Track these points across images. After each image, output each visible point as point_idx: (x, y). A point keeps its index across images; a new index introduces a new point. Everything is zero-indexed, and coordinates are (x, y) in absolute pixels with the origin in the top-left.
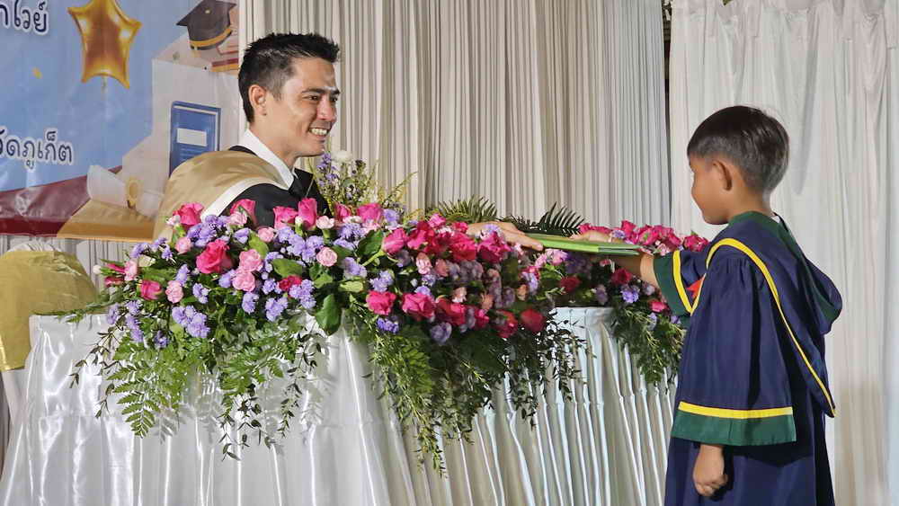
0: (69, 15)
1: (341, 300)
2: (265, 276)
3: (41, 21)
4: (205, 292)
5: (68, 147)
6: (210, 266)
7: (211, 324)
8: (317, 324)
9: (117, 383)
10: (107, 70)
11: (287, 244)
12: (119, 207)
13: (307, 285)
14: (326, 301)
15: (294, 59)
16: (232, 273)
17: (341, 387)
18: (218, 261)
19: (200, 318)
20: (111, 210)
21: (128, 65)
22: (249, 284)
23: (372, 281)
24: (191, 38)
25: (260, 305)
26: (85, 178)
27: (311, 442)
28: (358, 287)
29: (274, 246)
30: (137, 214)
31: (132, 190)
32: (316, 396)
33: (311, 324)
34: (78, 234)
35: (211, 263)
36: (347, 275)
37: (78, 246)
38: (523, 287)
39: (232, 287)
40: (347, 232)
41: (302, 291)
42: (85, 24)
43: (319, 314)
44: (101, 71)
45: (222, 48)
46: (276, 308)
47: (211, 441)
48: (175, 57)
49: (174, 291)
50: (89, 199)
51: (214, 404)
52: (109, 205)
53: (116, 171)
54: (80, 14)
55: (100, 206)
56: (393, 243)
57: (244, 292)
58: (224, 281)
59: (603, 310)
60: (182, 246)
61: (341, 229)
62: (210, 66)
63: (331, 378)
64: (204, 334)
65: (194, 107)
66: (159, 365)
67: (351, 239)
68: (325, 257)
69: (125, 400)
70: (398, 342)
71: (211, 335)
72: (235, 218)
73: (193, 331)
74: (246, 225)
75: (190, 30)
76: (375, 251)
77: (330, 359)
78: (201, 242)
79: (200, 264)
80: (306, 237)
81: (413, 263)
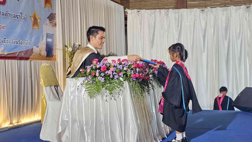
0: (29, 17)
1: (127, 76)
2: (114, 72)
3: (25, 18)
4: (104, 74)
5: (30, 43)
7: (105, 79)
8: (123, 80)
9: (87, 90)
10: (36, 27)
11: (116, 66)
12: (38, 54)
13: (122, 73)
14: (124, 76)
16: (107, 71)
17: (126, 89)
18: (105, 69)
19: (103, 79)
20: (37, 55)
21: (39, 26)
22: (111, 73)
23: (131, 72)
24: (49, 21)
25: (113, 76)
26: (32, 49)
27: (121, 99)
29: (114, 66)
30: (41, 55)
31: (40, 51)
32: (122, 91)
33: (121, 79)
34: (32, 59)
35: (104, 70)
36: (128, 71)
37: (32, 62)
39: (108, 73)
40: (126, 64)
42: (32, 18)
43: (124, 78)
45: (54, 22)
46: (116, 77)
48: (47, 24)
49: (97, 74)
50: (33, 52)
52: (36, 54)
53: (38, 47)
54: (32, 17)
55: (35, 54)
56: (134, 66)
57: (110, 75)
58: (106, 72)
59: (152, 75)
60: (98, 67)
61: (125, 64)
62: (52, 26)
63: (124, 88)
64: (104, 81)
65: (50, 34)
66: (94, 86)
67: (127, 65)
68: (125, 69)
69: (88, 92)
70: (135, 82)
71: (105, 81)
72: (106, 62)
73: (102, 81)
74: (108, 63)
75: (49, 19)
76: (131, 67)
77: (124, 85)
78: (100, 66)
79: (101, 70)
80: (120, 65)
81: (136, 69)
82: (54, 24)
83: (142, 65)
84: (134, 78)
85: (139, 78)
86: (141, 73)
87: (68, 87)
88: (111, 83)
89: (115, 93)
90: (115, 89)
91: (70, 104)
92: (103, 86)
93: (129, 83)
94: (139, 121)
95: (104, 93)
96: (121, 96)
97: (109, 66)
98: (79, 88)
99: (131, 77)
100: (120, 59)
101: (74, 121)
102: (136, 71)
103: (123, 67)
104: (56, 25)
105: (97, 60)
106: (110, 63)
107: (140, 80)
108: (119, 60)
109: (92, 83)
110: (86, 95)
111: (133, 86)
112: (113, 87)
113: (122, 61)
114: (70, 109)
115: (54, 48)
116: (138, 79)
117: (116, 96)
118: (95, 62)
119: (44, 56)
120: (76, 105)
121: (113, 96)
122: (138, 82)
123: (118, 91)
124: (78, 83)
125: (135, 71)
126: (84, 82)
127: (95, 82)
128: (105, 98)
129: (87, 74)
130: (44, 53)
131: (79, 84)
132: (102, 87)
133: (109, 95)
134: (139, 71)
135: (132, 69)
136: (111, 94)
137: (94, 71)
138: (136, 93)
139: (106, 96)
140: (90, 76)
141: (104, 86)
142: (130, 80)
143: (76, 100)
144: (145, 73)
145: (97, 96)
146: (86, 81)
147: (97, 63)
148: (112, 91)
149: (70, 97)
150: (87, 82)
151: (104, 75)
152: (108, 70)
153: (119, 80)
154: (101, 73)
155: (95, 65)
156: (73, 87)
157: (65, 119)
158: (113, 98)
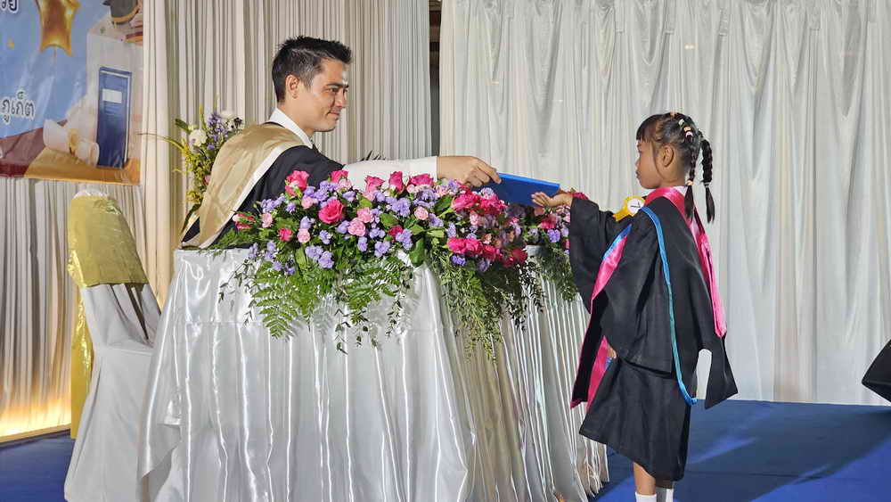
1: (428, 245)
2: (374, 226)
3: (13, 3)
4: (329, 236)
5: (31, 105)
6: (332, 218)
7: (334, 258)
8: (410, 261)
10: (57, 41)
11: (384, 203)
12: (64, 153)
13: (408, 232)
14: (418, 243)
15: (323, 60)
16: (346, 223)
17: (421, 302)
18: (337, 215)
19: (328, 255)
21: (71, 37)
22: (361, 231)
23: (447, 230)
24: (113, 15)
25: (371, 246)
26: (41, 130)
27: (403, 342)
28: (441, 234)
29: (375, 204)
30: (76, 158)
31: (73, 140)
32: (408, 310)
33: (402, 255)
35: (330, 216)
36: (431, 225)
37: (37, 185)
38: (512, 233)
39: (347, 232)
40: (425, 196)
41: (404, 236)
43: (414, 252)
44: (52, 43)
45: (132, 22)
46: (383, 248)
47: (324, 341)
48: (102, 30)
49: (304, 236)
50: (45, 146)
51: (327, 314)
53: (62, 124)
55: (52, 152)
56: (460, 204)
57: (357, 238)
58: (341, 229)
60: (307, 203)
61: (420, 193)
62: (124, 38)
63: (417, 297)
64: (330, 266)
65: (115, 71)
66: (288, 287)
67: (428, 201)
68: (421, 214)
69: (265, 311)
70: (463, 272)
71: (334, 266)
72: (343, 183)
73: (323, 264)
74: (351, 189)
75: (111, 8)
76: (446, 209)
77: (416, 284)
78: (316, 201)
79: (321, 216)
80: (398, 199)
81: (466, 218)
82: (134, 31)
83: (492, 204)
84: (456, 255)
85: (480, 258)
86: (489, 237)
87: (181, 285)
88: (362, 274)
89: (374, 314)
90: (378, 298)
91: (188, 356)
92: (326, 287)
93: (434, 275)
94: (474, 436)
95: (328, 317)
96: (403, 330)
97: (356, 203)
98: (227, 290)
99: (446, 250)
100: (400, 174)
101: (205, 429)
102: (468, 225)
103: (413, 208)
104: (140, 34)
105: (305, 175)
106: (356, 191)
107: (482, 266)
108: (397, 177)
109: (282, 272)
110: (254, 324)
111: (455, 286)
112: (368, 290)
113: (409, 183)
114: (187, 379)
115: (131, 129)
116: (477, 261)
117: (379, 328)
118: (293, 185)
119: (89, 163)
120: (214, 363)
121: (365, 329)
122: (477, 275)
123: (387, 310)
124: (222, 270)
125: (464, 226)
126: (247, 266)
127: (293, 268)
128: (334, 334)
129: (262, 236)
130: (89, 149)
131: (225, 276)
132: (324, 292)
133: (350, 323)
134: (480, 228)
135: (450, 218)
136: (358, 318)
137: (290, 220)
138: (464, 318)
139: (339, 328)
140: (271, 242)
141: (331, 286)
142: (440, 265)
143: (216, 343)
144: (504, 237)
145: (299, 325)
146: (258, 265)
147: (303, 189)
148: (364, 308)
149: (191, 331)
150: (262, 269)
151: (332, 240)
152: (350, 220)
153: (396, 260)
154: (317, 232)
155: (297, 198)
156: (202, 287)
157: (169, 420)
158: (366, 337)
